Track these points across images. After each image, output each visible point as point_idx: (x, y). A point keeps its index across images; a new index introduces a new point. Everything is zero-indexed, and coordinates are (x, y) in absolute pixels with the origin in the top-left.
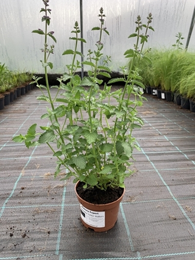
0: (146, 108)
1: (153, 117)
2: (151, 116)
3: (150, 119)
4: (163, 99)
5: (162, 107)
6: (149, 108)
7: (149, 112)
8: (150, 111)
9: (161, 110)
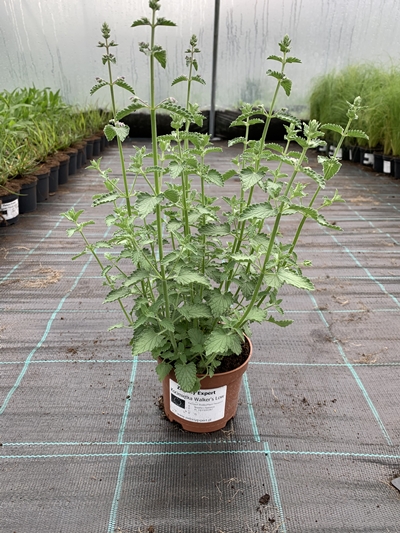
0: (356, 191)
1: (373, 210)
2: (370, 208)
3: (368, 213)
4: (387, 174)
5: (389, 189)
6: (362, 191)
7: (364, 200)
8: (364, 197)
9: (388, 196)
